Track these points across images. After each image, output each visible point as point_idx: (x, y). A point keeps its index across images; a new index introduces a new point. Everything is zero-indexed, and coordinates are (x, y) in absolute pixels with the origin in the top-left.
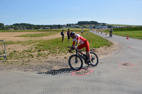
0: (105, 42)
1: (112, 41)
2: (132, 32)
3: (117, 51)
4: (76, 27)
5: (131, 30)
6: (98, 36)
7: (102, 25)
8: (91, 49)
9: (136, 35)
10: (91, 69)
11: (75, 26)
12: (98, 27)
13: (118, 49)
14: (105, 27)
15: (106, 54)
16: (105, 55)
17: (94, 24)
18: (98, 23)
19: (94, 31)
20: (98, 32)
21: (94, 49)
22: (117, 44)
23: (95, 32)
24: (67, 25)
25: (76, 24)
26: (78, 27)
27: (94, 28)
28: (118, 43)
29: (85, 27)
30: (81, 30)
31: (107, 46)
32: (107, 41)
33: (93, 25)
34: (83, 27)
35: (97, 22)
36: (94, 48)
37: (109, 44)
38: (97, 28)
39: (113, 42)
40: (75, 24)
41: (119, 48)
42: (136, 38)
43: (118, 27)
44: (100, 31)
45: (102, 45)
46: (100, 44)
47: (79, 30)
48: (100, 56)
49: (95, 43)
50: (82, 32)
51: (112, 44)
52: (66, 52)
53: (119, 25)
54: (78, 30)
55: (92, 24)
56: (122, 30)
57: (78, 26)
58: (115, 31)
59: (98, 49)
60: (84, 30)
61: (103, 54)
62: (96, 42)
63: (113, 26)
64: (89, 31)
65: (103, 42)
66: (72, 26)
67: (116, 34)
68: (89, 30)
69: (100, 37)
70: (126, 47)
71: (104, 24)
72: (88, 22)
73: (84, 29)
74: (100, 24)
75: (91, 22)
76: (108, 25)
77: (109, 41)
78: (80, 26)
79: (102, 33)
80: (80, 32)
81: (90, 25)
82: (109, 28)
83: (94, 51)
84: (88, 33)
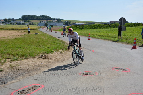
0: (61, 45)
2: (95, 30)
4: (19, 24)
5: (93, 28)
6: (51, 37)
7: (57, 22)
8: (41, 55)
9: (99, 34)
10: (41, 84)
11: (18, 22)
14: (61, 23)
16: (61, 62)
17: (45, 20)
18: (51, 19)
21: (45, 54)
23: (46, 31)
24: (5, 20)
25: (19, 19)
26: (23, 24)
27: (46, 25)
29: (33, 23)
30: (27, 28)
33: (44, 21)
34: (30, 24)
35: (49, 17)
37: (65, 48)
40: (17, 20)
42: (100, 38)
43: (77, 24)
44: (53, 30)
45: (56, 49)
46: (53, 47)
47: (24, 28)
48: (54, 64)
49: (46, 46)
52: (3, 61)
53: (79, 22)
54: (23, 28)
56: (83, 28)
57: (22, 22)
58: (74, 29)
59: (50, 55)
60: (31, 28)
61: (58, 62)
62: (49, 45)
63: (70, 23)
64: (39, 30)
65: (58, 45)
66: (12, 22)
68: (39, 28)
69: (53, 37)
70: (87, 50)
71: (59, 20)
72: (36, 16)
73: (31, 27)
74: (54, 19)
75: (41, 16)
76: (64, 21)
77: (65, 43)
78: (26, 22)
79: (56, 33)
80: (26, 30)
81: (40, 21)
82: (65, 25)
83: (46, 58)
84: (37, 32)
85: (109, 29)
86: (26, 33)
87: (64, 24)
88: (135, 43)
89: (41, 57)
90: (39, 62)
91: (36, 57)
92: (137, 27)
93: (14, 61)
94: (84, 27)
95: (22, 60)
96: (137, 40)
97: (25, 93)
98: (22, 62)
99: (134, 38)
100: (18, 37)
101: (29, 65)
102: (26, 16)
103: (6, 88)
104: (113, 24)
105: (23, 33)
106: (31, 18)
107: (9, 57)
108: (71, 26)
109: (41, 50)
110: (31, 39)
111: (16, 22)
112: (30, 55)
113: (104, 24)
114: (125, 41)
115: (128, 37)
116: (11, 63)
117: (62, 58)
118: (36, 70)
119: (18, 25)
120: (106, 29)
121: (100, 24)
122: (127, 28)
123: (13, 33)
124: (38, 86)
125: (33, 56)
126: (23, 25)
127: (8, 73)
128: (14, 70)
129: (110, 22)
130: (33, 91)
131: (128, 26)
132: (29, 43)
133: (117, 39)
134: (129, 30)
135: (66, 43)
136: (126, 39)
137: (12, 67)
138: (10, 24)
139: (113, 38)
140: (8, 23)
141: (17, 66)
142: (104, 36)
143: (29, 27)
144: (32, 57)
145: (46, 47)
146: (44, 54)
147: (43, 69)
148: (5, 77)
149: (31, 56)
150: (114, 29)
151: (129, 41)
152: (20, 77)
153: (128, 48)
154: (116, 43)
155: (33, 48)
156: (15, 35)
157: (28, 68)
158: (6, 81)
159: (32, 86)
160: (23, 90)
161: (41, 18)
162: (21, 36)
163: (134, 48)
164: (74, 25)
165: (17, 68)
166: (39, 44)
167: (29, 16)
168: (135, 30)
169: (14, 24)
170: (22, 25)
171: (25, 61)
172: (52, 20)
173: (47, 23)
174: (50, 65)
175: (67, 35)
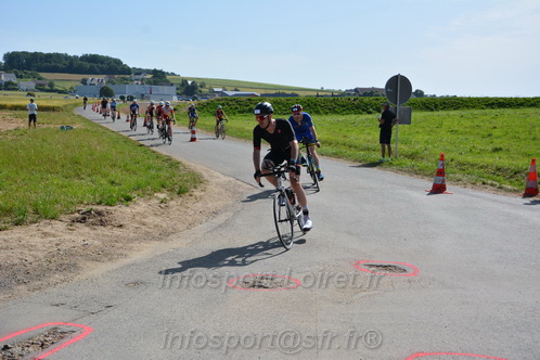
0: (163, 174)
1: (198, 167)
3: (221, 218)
6: (127, 140)
7: (149, 82)
8: (84, 210)
12: (129, 90)
13: (226, 209)
14: (165, 89)
15: (164, 235)
16: (160, 239)
17: (102, 72)
18: (126, 70)
21: (100, 208)
22: (223, 179)
26: (9, 86)
28: (228, 179)
29: (51, 85)
30: (26, 102)
31: (172, 190)
32: (175, 165)
33: (97, 77)
34: (40, 88)
35: (118, 62)
36: (100, 203)
37: (180, 184)
38: (122, 98)
39: (205, 174)
43: (230, 93)
45: (144, 190)
46: (132, 180)
47: (15, 103)
48: (135, 245)
49: (105, 176)
50: (32, 117)
51: (197, 180)
53: (236, 86)
54: (9, 103)
55: (92, 71)
56: (249, 111)
57: (4, 78)
59: (121, 211)
60: (44, 103)
61: (149, 237)
62: (115, 174)
63: (203, 90)
64: (78, 111)
65: (153, 172)
68: (76, 105)
69: (134, 143)
71: (158, 77)
72: (66, 57)
73: (43, 99)
74: (139, 72)
75: (87, 58)
76: (180, 82)
77: (181, 168)
78: (21, 77)
80: (21, 112)
81: (80, 77)
82: (184, 96)
83: (102, 223)
84: (68, 120)
85: (353, 117)
86: (23, 124)
87: (179, 91)
88: (441, 173)
89: (84, 219)
90: (73, 237)
91: (62, 217)
92: (452, 113)
95: (5, 229)
96: (452, 160)
97: (10, 358)
98: (6, 237)
99: (439, 152)
101: (31, 248)
102: (23, 53)
104: (366, 99)
105: (10, 121)
106: (46, 61)
108: (205, 100)
109: (83, 190)
110: (42, 147)
112: (36, 212)
113: (333, 96)
114: (409, 162)
115: (418, 147)
117: (164, 225)
118: (61, 268)
120: (341, 118)
121: (318, 96)
122: (416, 115)
124: (65, 329)
125: (51, 214)
126: (9, 90)
129: (356, 90)
130: (46, 350)
131: (421, 109)
132: (34, 164)
133: (377, 156)
134: (424, 124)
135: (183, 165)
136: (412, 156)
139: (362, 153)
142: (330, 144)
143: (32, 101)
144: (46, 218)
145: (104, 181)
146: (94, 207)
147: (89, 264)
149: (42, 214)
150: (370, 116)
151: (423, 164)
153: (417, 188)
154: (375, 169)
155: (52, 183)
157: (30, 259)
159: (44, 330)
160: (6, 348)
161: (88, 65)
162: (1, 133)
163: (438, 189)
164: (217, 96)
166: (75, 168)
167: (36, 56)
168: (445, 123)
170: (5, 89)
171: (16, 233)
172: (130, 74)
173: (110, 86)
174: (119, 252)
175: (190, 136)
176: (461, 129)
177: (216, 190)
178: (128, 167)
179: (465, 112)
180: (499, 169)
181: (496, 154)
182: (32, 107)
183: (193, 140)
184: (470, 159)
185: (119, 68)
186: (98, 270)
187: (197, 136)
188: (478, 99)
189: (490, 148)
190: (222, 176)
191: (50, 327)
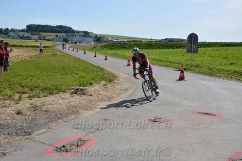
1: (113, 71)
3: (130, 92)
4: (23, 38)
6: (79, 59)
7: (82, 36)
8: (75, 88)
9: (154, 57)
11: (21, 34)
12: (75, 39)
13: (130, 88)
14: (89, 39)
16: (108, 101)
17: (64, 32)
18: (74, 31)
19: (67, 48)
20: (75, 50)
21: (81, 88)
23: (69, 49)
24: (0, 30)
25: (23, 31)
26: (28, 38)
27: (66, 41)
28: (126, 76)
29: (44, 37)
31: (106, 80)
32: (102, 70)
33: (62, 34)
34: (40, 39)
35: (70, 28)
36: (80, 86)
37: (109, 78)
38: (72, 42)
39: (117, 74)
40: (19, 31)
41: (131, 85)
43: (115, 40)
44: (80, 49)
45: (96, 80)
46: (88, 77)
47: (32, 45)
48: (99, 103)
50: (41, 50)
53: (117, 37)
54: (30, 45)
56: (125, 47)
57: (26, 35)
58: (111, 49)
59: (89, 89)
60: (45, 45)
61: (103, 100)
62: (81, 73)
63: (104, 39)
64: (56, 48)
66: (11, 34)
67: (116, 56)
68: (55, 45)
69: (83, 61)
71: (86, 34)
72: (50, 26)
74: (78, 32)
75: (58, 27)
76: (95, 36)
78: (33, 34)
79: (85, 53)
80: (35, 48)
81: (56, 34)
82: (96, 42)
83: (84, 94)
84: (54, 51)
85: (168, 50)
86: (37, 52)
87: (94, 40)
90: (74, 100)
91: (67, 91)
92: (209, 48)
93: (34, 97)
94: (128, 46)
95: (47, 96)
96: (214, 68)
97: (67, 151)
100: (25, 59)
101: (60, 104)
103: (35, 141)
104: (172, 43)
105: (32, 52)
106: (42, 28)
107: (23, 91)
108: (104, 43)
109: (71, 80)
111: (17, 34)
112: (56, 89)
113: (156, 41)
114: (197, 69)
115: (198, 63)
116: (30, 101)
117: (108, 95)
118: (73, 113)
119: (21, 40)
120: (163, 51)
121: (150, 42)
123: (16, 52)
124: (85, 139)
125: (63, 90)
127: (31, 117)
128: (40, 113)
129: (165, 39)
132: (47, 69)
136: (197, 66)
137: (35, 108)
138: (8, 37)
139: (177, 65)
140: (4, 36)
141: (41, 105)
142: (161, 61)
143: (41, 44)
144: (61, 91)
145: (77, 76)
147: (83, 111)
148: (28, 123)
149: (59, 90)
150: (174, 50)
151: (203, 70)
152: (51, 124)
156: (20, 56)
157: (61, 109)
158: (30, 130)
159: (76, 139)
160: (64, 146)
161: (58, 29)
162: (30, 57)
164: (110, 42)
165: (43, 109)
166: (64, 71)
168: (206, 53)
169: (14, 38)
171: (51, 98)
172: (75, 33)
173: (67, 38)
174: (94, 106)
175: (104, 58)
176: (214, 55)
177: (123, 80)
178: (85, 71)
179: (214, 48)
180: (235, 72)
181: (232, 66)
182: (41, 46)
183: (106, 59)
184: (222, 68)
185: (71, 30)
186: (88, 114)
187: (107, 58)
188: (217, 43)
189: (228, 63)
190: (123, 75)
191: (79, 138)
